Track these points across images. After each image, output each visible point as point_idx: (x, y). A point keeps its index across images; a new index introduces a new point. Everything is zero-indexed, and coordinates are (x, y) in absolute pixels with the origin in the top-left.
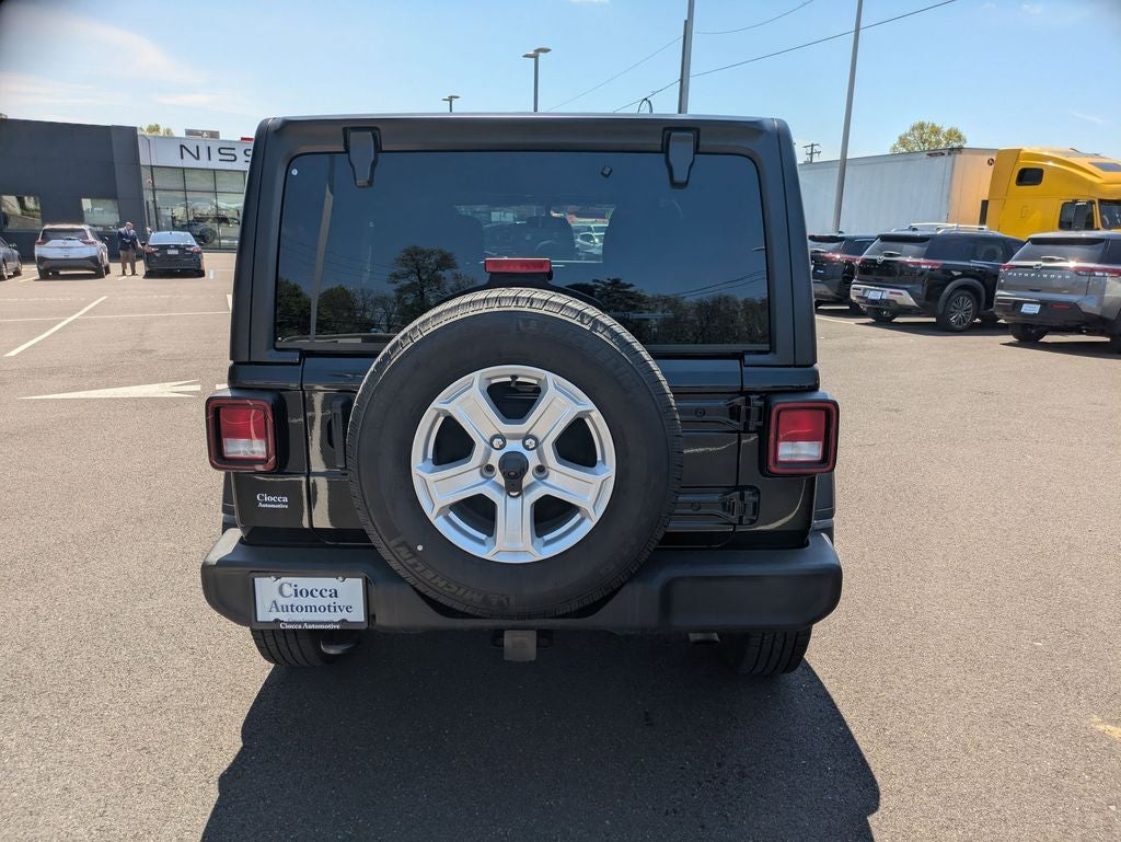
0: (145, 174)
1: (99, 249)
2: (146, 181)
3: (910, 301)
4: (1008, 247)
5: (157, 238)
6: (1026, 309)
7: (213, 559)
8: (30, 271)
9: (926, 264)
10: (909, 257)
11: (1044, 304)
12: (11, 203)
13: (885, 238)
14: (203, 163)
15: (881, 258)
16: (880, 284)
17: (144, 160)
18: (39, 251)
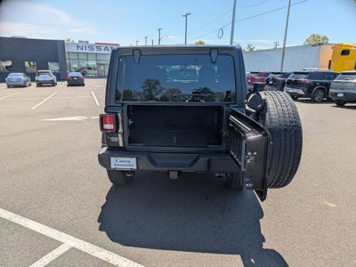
0: (67, 54)
1: (54, 78)
2: (67, 57)
3: (303, 93)
4: (335, 75)
5: (70, 75)
6: (339, 95)
7: (101, 153)
8: (34, 84)
9: (308, 81)
10: (303, 79)
11: (345, 94)
12: (27, 63)
13: (295, 73)
14: (84, 51)
15: (293, 79)
16: (293, 87)
17: (66, 50)
18: (36, 78)
